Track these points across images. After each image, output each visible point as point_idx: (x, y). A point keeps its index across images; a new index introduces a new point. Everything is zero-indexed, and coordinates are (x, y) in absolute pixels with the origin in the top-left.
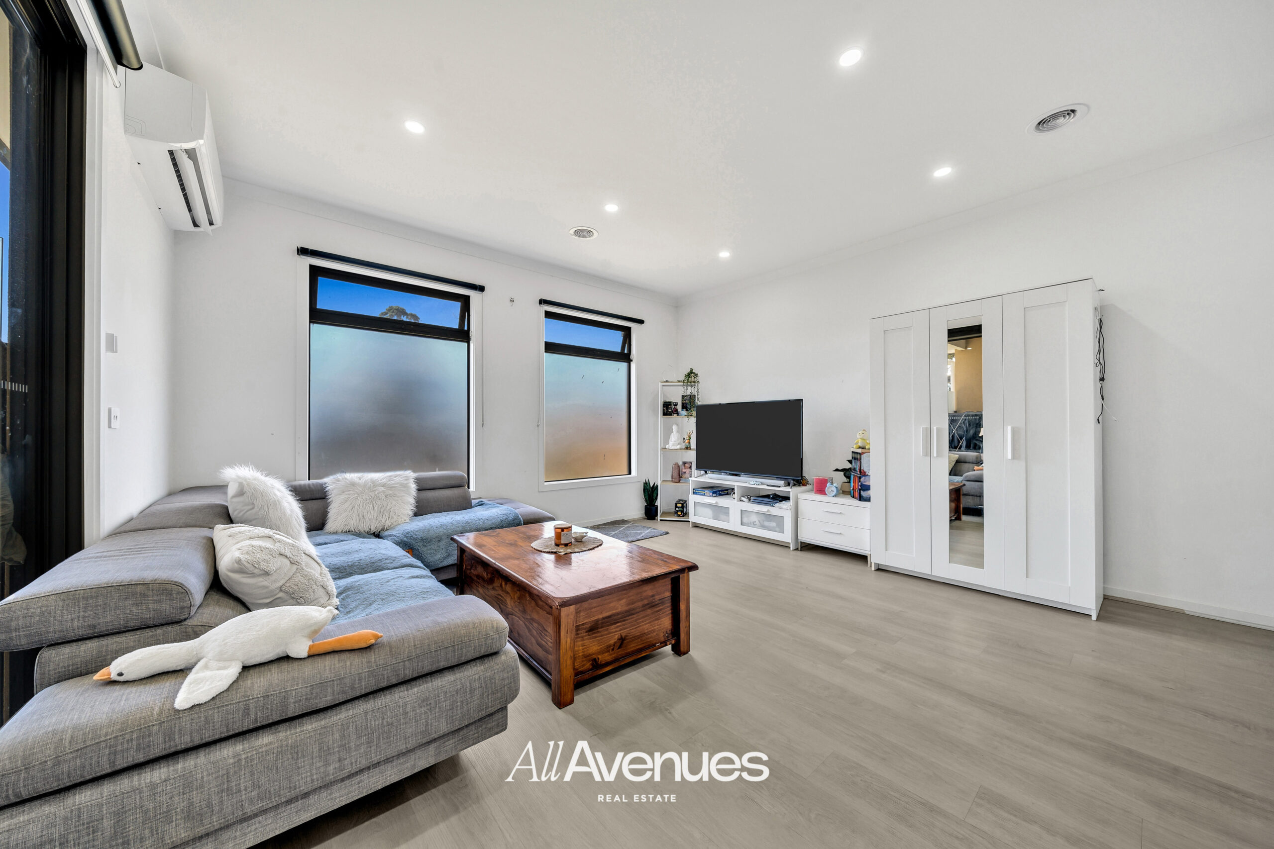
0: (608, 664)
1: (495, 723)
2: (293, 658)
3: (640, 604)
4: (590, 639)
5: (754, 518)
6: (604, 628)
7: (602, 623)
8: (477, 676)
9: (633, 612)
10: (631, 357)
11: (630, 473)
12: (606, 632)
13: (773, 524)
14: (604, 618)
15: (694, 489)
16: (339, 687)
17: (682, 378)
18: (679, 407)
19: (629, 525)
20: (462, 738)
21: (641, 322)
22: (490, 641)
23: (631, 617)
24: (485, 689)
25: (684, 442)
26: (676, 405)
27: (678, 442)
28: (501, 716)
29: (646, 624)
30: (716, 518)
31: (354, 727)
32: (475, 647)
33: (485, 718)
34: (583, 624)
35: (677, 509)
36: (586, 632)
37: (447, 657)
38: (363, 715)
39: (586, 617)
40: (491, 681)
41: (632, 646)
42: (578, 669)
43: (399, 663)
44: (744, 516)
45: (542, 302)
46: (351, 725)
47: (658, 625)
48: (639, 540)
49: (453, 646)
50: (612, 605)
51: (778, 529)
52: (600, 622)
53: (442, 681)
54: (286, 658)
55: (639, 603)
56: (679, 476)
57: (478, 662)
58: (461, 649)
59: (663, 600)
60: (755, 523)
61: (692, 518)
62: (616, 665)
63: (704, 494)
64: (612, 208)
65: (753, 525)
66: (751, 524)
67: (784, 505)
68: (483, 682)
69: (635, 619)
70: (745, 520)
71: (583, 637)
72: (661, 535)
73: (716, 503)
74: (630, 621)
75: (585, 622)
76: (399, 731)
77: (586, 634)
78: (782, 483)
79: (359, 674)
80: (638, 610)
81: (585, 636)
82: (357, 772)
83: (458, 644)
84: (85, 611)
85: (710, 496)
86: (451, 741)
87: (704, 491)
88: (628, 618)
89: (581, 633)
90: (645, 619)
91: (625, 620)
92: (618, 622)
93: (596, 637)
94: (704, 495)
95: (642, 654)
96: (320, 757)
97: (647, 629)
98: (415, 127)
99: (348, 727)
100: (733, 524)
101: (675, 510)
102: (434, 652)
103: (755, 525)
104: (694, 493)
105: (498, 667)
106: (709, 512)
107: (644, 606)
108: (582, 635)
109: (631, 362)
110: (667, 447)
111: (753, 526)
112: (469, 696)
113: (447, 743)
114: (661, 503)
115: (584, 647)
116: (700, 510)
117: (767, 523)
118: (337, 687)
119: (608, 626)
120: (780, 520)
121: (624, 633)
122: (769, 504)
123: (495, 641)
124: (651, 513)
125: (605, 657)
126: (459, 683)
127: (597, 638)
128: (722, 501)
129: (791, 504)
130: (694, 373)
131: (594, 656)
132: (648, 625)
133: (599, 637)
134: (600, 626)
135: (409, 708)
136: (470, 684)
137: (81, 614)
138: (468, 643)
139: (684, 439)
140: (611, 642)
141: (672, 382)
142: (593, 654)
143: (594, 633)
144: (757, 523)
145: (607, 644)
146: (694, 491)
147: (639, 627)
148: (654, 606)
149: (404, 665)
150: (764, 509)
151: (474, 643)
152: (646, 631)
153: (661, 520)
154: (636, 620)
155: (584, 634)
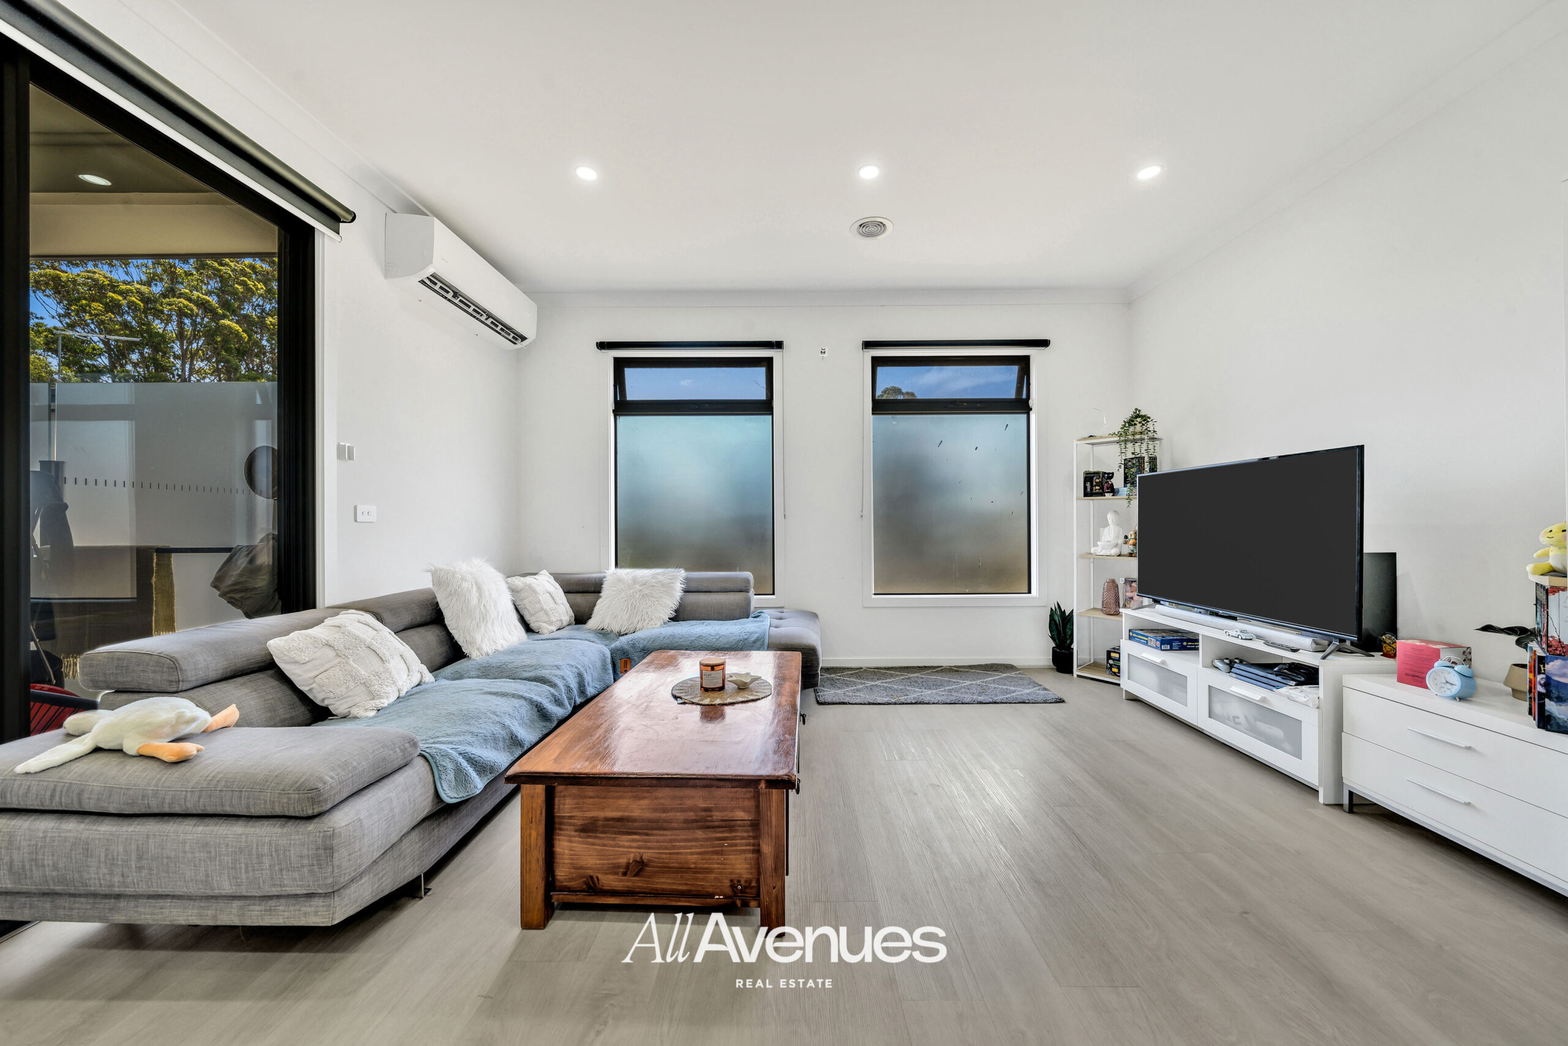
0: (614, 893)
1: (313, 909)
2: (125, 753)
3: (680, 816)
4: (584, 843)
5: (1236, 709)
6: (608, 835)
7: (604, 826)
8: (267, 839)
9: (665, 824)
10: (1031, 403)
11: (1029, 592)
12: (611, 842)
13: (1277, 732)
14: (607, 819)
15: (1130, 631)
16: (124, 797)
17: (1117, 428)
18: (1118, 481)
19: (1013, 674)
20: (270, 909)
21: (1044, 343)
22: (285, 800)
23: (661, 832)
24: (276, 860)
25: (1126, 543)
26: (1110, 476)
27: (1114, 542)
28: (321, 904)
29: (692, 854)
30: (1164, 691)
31: (136, 845)
32: (266, 802)
33: (301, 897)
34: (569, 816)
35: (1111, 662)
36: (576, 831)
37: (232, 802)
38: (145, 836)
39: (575, 808)
40: (284, 852)
41: (662, 880)
42: (562, 882)
43: (182, 791)
44: (1214, 699)
45: (868, 345)
46: (133, 842)
47: (718, 864)
48: (995, 703)
49: (241, 791)
50: (621, 802)
51: (1287, 746)
52: (601, 823)
53: (228, 830)
54: (119, 751)
55: (679, 814)
56: (1112, 606)
57: (280, 822)
58: (248, 798)
59: (734, 823)
60: (1237, 720)
61: (1127, 684)
62: (629, 901)
63: (1147, 641)
64: (869, 173)
65: (1233, 722)
66: (1228, 719)
67: (1305, 693)
68: (273, 849)
69: (669, 837)
70: (1218, 708)
71: (570, 836)
72: (1045, 702)
73: (1163, 662)
74: (658, 838)
75: (574, 814)
76: (177, 869)
77: (576, 833)
78: (1306, 641)
79: (144, 789)
80: (674, 825)
81: (575, 837)
82: (162, 895)
83: (246, 791)
84: (116, 670)
85: (1156, 648)
86: (257, 907)
87: (1147, 637)
88: (655, 832)
89: (567, 830)
90: (690, 844)
91: (647, 835)
92: (635, 834)
93: (593, 844)
94: (1146, 644)
95: (680, 901)
96: (106, 863)
97: (695, 863)
98: (587, 174)
99: (131, 844)
100: (1194, 711)
101: (1108, 662)
102: (218, 792)
103: (1236, 723)
104: (1130, 638)
105: (297, 837)
106: (1152, 677)
107: (686, 821)
108: (568, 833)
109: (1031, 412)
110: (1092, 552)
111: (1233, 724)
112: (255, 861)
113: (252, 907)
114: (1082, 648)
115: (572, 852)
116: (1140, 672)
117: (1263, 727)
118: (123, 796)
119: (615, 834)
120: (1292, 727)
121: (647, 855)
122: (1271, 686)
123: (292, 801)
124: (1063, 661)
125: (609, 881)
126: (244, 840)
127: (596, 847)
128: (1176, 661)
129: (1322, 697)
130: (1142, 417)
131: (590, 873)
132: (695, 856)
133: (599, 845)
134: (601, 829)
135: (187, 848)
136: (257, 846)
137: (114, 671)
138: (256, 793)
139: (1126, 537)
140: (620, 861)
141: (1101, 437)
142: (588, 868)
143: (589, 837)
144: (1242, 720)
145: (615, 861)
146: (1131, 634)
147: (677, 853)
148: (708, 827)
149: (186, 796)
150: (1254, 692)
151: (264, 796)
152: (693, 866)
153: (1079, 676)
154: (671, 841)
155: (573, 833)
